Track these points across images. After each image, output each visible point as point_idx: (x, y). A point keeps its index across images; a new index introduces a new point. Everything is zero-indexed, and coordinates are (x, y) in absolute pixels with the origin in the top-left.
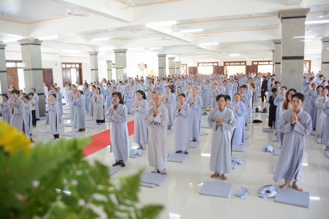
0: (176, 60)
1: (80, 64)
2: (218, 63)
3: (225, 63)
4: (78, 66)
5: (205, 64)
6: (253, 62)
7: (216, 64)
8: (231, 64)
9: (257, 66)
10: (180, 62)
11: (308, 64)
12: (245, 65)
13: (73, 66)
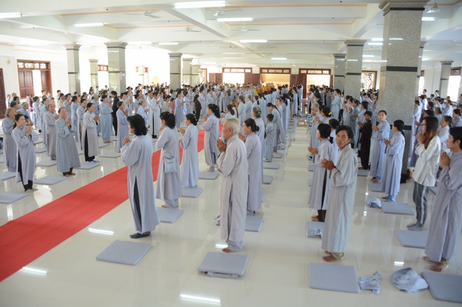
0: (194, 62)
1: (48, 64)
2: (251, 69)
4: (43, 66)
5: (232, 70)
6: (300, 69)
7: (248, 71)
8: (270, 71)
9: (305, 75)
10: (199, 66)
11: (373, 75)
12: (290, 73)
13: (37, 65)
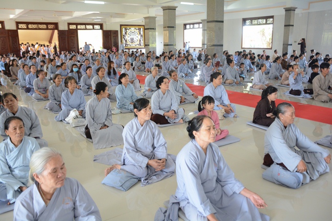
3: (18, 23)
8: (30, 26)
12: (57, 29)
